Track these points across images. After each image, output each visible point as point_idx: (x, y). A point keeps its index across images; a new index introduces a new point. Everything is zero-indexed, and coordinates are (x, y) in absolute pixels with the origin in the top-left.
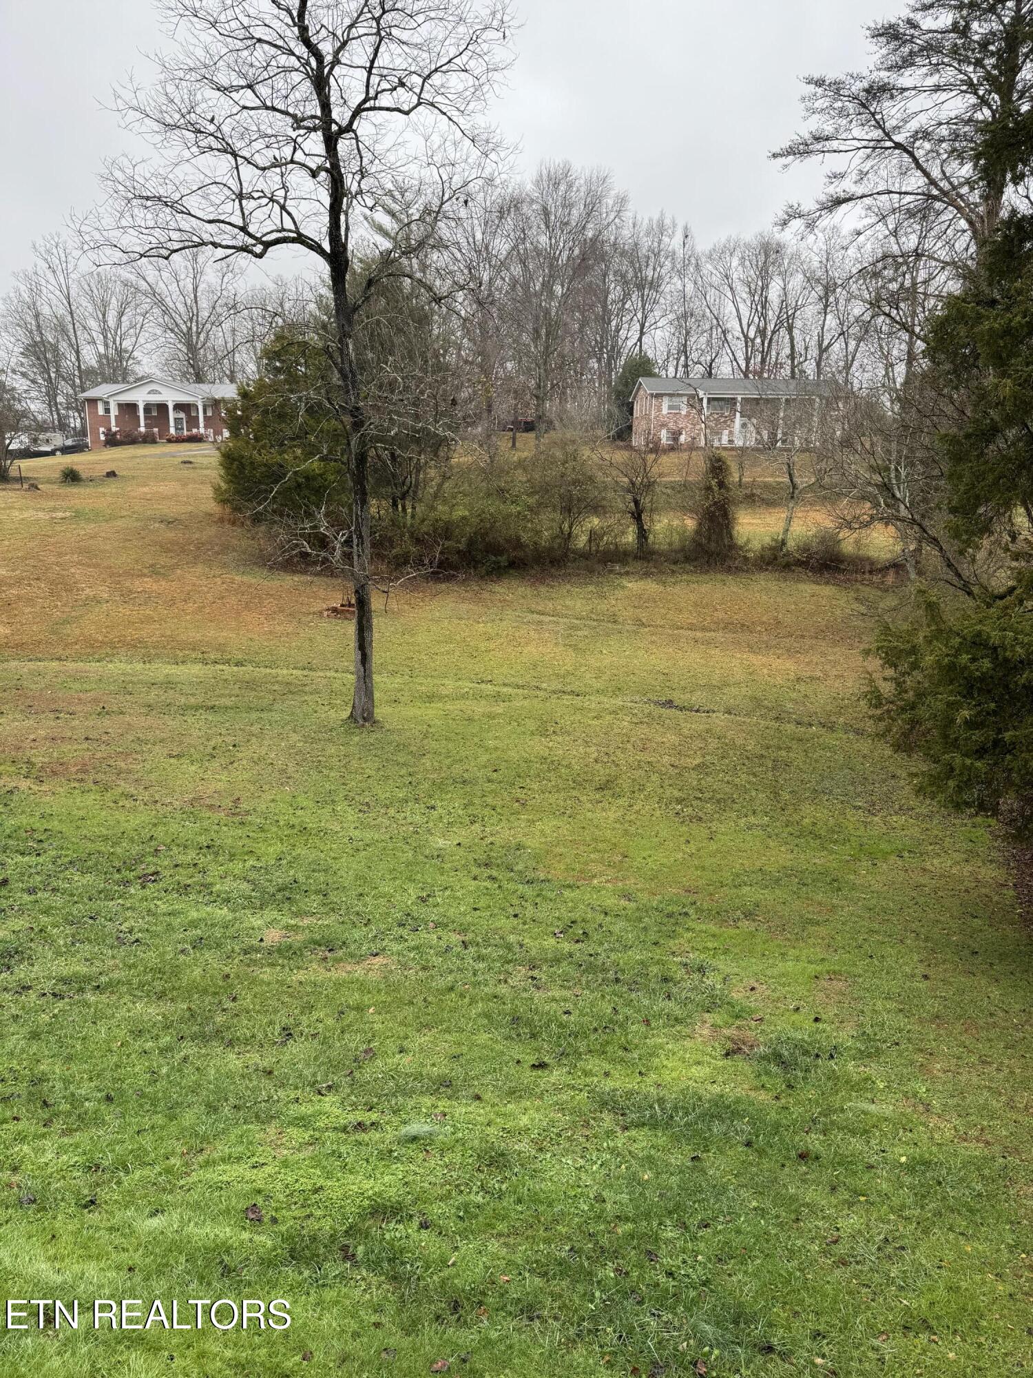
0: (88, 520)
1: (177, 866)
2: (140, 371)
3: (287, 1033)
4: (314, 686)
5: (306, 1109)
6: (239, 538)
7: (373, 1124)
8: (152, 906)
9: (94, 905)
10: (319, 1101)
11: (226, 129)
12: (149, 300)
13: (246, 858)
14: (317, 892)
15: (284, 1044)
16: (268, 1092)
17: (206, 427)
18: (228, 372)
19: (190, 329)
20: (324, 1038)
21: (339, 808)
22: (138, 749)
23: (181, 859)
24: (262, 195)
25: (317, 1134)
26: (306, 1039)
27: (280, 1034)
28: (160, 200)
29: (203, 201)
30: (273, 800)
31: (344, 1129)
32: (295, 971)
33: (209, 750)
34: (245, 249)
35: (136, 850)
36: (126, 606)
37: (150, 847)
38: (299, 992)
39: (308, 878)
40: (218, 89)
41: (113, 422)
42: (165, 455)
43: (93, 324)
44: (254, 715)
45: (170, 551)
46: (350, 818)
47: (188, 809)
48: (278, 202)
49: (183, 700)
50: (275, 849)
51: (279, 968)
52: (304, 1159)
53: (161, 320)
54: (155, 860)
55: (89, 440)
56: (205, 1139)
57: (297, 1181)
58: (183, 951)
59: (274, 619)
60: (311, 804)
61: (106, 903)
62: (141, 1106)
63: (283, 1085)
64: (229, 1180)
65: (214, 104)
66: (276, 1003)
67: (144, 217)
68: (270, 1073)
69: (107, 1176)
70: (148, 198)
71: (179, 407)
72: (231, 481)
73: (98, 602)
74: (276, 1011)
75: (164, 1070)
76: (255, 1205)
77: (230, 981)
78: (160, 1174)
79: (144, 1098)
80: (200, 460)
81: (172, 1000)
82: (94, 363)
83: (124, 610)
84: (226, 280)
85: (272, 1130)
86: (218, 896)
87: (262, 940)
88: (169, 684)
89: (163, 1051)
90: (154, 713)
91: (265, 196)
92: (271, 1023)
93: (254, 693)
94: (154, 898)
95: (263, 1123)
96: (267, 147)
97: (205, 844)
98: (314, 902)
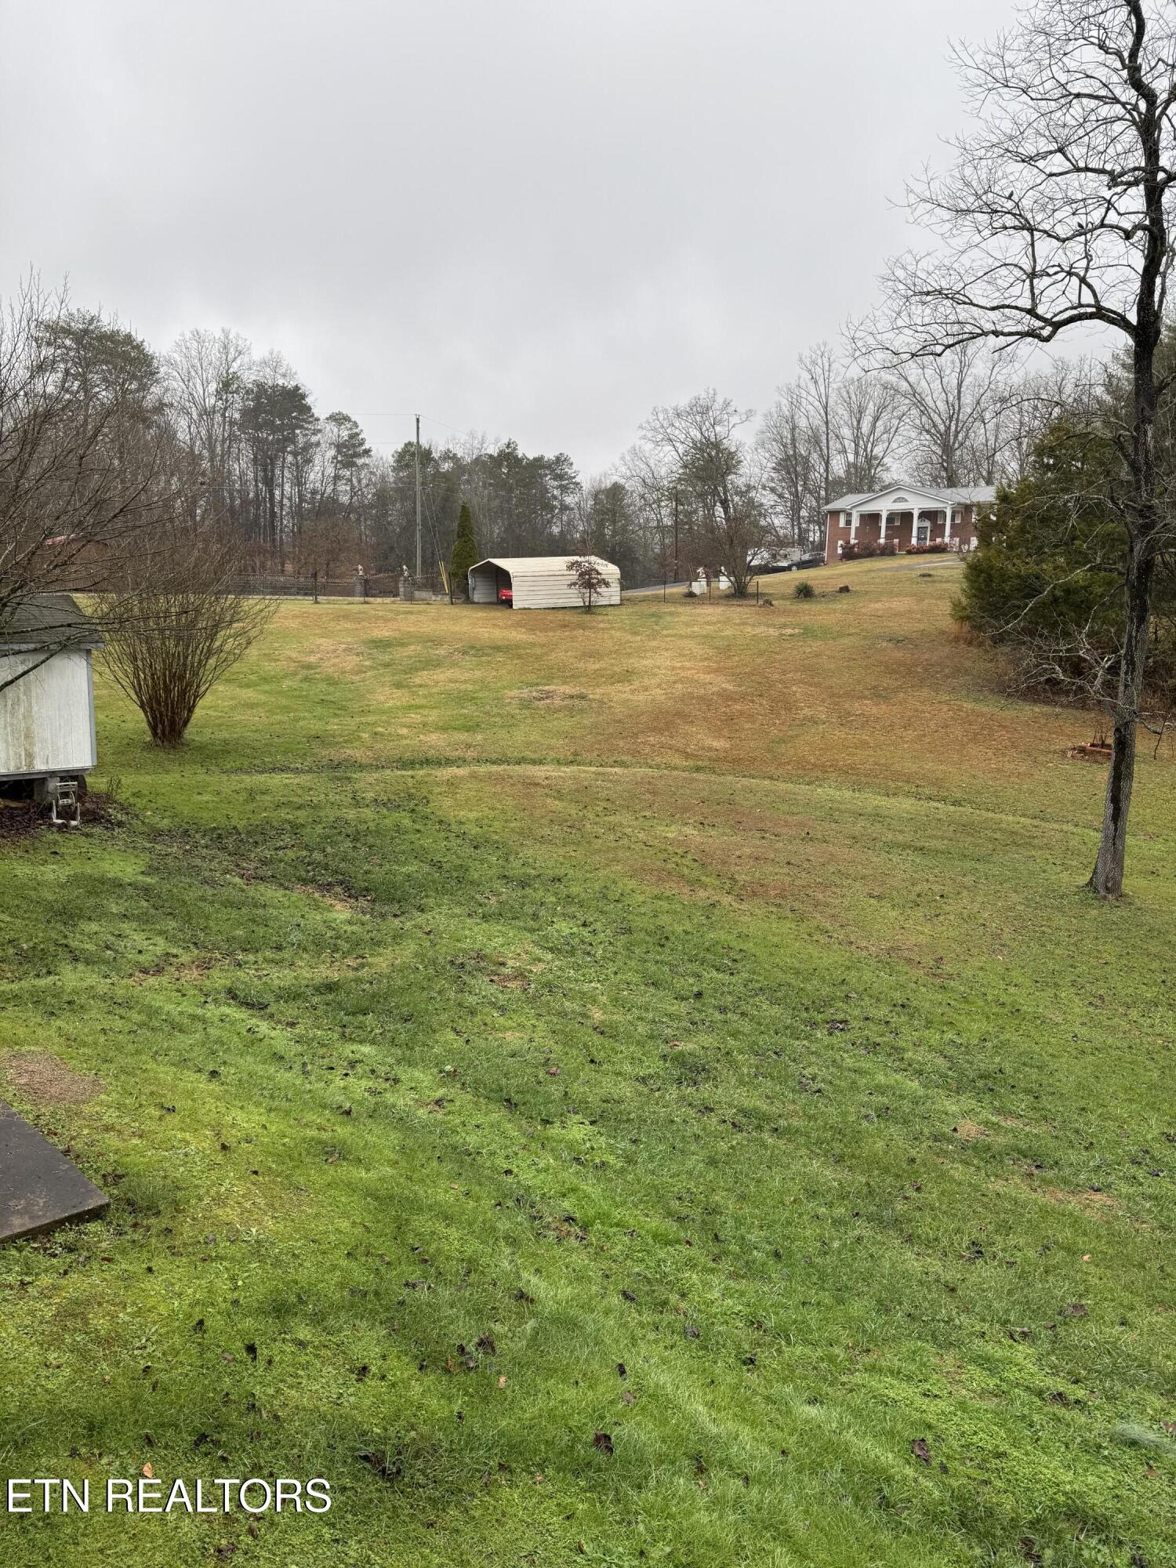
0: (815, 637)
1: (867, 1019)
2: (887, 478)
3: (978, 1251)
4: (1045, 840)
5: (990, 1349)
6: (976, 661)
7: (1077, 1402)
8: (838, 1057)
9: (783, 1040)
10: (1011, 1347)
11: (1026, 203)
12: (907, 401)
13: (945, 1029)
14: (1028, 1091)
15: (971, 1261)
16: (949, 1312)
17: (952, 536)
18: (984, 473)
19: (949, 428)
20: (1023, 1271)
21: (1063, 995)
22: (838, 883)
23: (873, 1012)
24: (1058, 269)
25: (1005, 1387)
26: (1000, 1265)
27: (968, 1248)
28: (940, 293)
29: (989, 287)
30: (981, 969)
31: (1040, 1394)
32: (992, 1179)
33: (913, 897)
34: (1032, 334)
35: (826, 991)
36: (842, 728)
37: (841, 991)
38: (995, 1205)
39: (1017, 1071)
40: (1023, 161)
41: (853, 535)
42: (902, 567)
43: (846, 432)
44: (968, 865)
45: (896, 672)
46: (1077, 1010)
47: (885, 958)
48: (1077, 275)
49: (890, 836)
50: (978, 1026)
51: (973, 1169)
52: (986, 1410)
53: (918, 422)
54: (845, 1007)
55: (826, 555)
56: (872, 1338)
57: (975, 1433)
58: (866, 1116)
59: (1004, 755)
60: (1028, 983)
61: (792, 1042)
62: (809, 1275)
63: (967, 1310)
64: (897, 1398)
65: (1017, 178)
66: (968, 1211)
67: (921, 313)
68: (953, 1290)
69: (768, 1339)
70: (928, 293)
71: (925, 515)
72: (975, 596)
73: (816, 723)
74: (965, 1219)
75: (836, 1244)
76: (923, 1440)
77: (915, 1166)
78: (822, 1359)
79: (812, 1267)
80: (941, 572)
81: (850, 1168)
82: (841, 473)
83: (840, 734)
84: (996, 369)
85: (950, 1359)
86: (910, 1065)
87: (955, 1130)
88: (877, 817)
89: (837, 1222)
90: (858, 845)
91: (1062, 270)
92: (958, 1231)
93: (970, 839)
94: (840, 1049)
95: (940, 1346)
96: (1074, 214)
97: (900, 1002)
98: (1022, 1103)
